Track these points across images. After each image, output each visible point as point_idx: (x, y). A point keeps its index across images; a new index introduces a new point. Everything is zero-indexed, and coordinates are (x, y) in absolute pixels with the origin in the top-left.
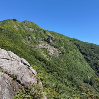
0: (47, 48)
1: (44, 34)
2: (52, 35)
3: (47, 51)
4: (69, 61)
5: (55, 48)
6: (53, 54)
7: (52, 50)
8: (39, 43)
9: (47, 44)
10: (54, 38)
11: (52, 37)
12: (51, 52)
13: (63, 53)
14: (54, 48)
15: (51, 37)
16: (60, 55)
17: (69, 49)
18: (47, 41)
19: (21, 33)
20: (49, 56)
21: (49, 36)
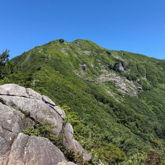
0: (114, 81)
1: (108, 58)
2: (123, 58)
3: (114, 85)
4: (157, 103)
5: (129, 80)
6: (126, 91)
7: (124, 84)
8: (100, 73)
9: (114, 74)
10: (126, 63)
11: (123, 60)
12: (123, 88)
13: (145, 89)
14: (127, 80)
15: (122, 62)
16: (139, 92)
17: (156, 80)
18: (114, 68)
19: (72, 60)
20: (120, 94)
21: (118, 60)
